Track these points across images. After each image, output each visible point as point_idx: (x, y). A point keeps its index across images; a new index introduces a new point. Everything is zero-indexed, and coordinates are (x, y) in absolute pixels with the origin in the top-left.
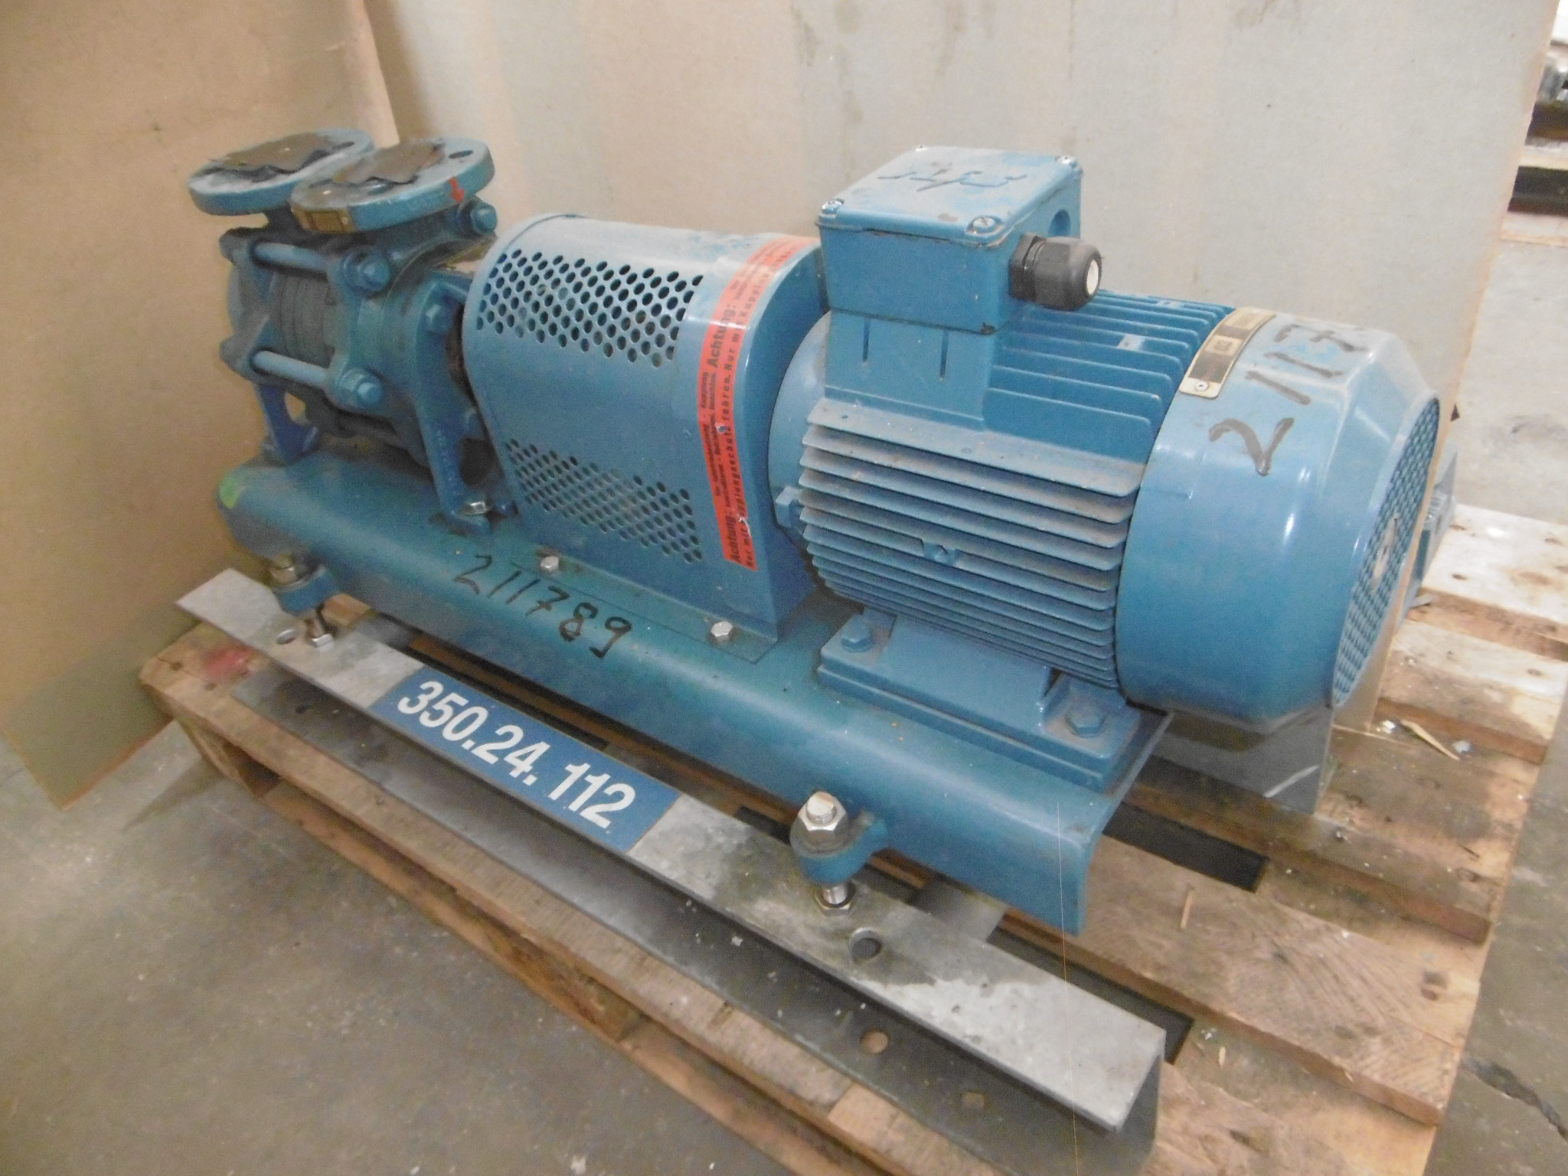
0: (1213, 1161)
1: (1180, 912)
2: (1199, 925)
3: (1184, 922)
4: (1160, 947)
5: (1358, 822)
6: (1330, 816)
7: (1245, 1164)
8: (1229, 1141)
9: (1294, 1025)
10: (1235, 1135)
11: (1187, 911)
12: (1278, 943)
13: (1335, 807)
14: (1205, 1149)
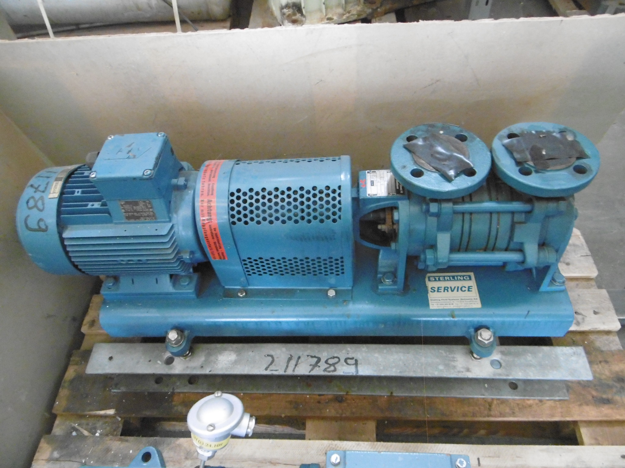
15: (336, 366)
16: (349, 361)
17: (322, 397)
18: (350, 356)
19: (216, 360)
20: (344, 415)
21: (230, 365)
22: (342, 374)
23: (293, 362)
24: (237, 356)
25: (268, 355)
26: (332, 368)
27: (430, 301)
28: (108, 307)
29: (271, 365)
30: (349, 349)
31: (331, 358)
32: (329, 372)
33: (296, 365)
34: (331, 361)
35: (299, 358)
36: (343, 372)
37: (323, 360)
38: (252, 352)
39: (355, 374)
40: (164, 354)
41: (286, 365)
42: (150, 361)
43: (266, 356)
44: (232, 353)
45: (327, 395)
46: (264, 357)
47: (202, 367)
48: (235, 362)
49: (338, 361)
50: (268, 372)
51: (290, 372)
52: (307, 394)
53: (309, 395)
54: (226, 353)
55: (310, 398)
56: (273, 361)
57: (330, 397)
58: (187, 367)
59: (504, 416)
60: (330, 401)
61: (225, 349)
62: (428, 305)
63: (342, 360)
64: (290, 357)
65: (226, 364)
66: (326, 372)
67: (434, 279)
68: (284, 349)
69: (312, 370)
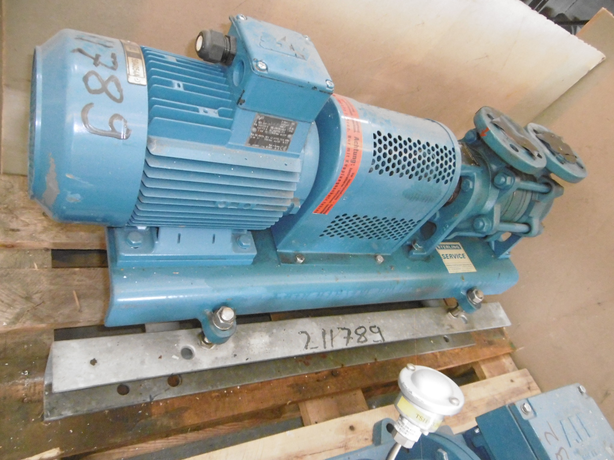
0: (22, 220)
1: (79, 298)
2: (68, 296)
3: (74, 293)
4: (78, 281)
5: (20, 387)
6: (35, 383)
7: (11, 224)
8: (19, 228)
9: (12, 275)
10: (18, 230)
11: (76, 299)
12: (32, 304)
13: (35, 390)
14: (26, 222)
15: (365, 335)
16: (373, 329)
17: (319, 374)
18: (372, 324)
19: (248, 345)
20: (343, 389)
21: (267, 349)
22: (372, 343)
23: (328, 337)
24: (270, 336)
25: (302, 332)
26: (363, 339)
27: (447, 267)
28: (125, 277)
29: (309, 342)
30: (369, 318)
31: (358, 328)
32: (362, 342)
33: (332, 339)
34: (360, 331)
35: (332, 331)
36: (374, 341)
37: (353, 331)
38: (284, 330)
39: (382, 342)
40: (178, 346)
41: (322, 340)
42: (160, 357)
43: (300, 333)
44: (264, 334)
45: (323, 371)
46: (299, 334)
47: (235, 355)
48: (271, 344)
49: (364, 331)
50: (309, 351)
51: (329, 348)
52: (305, 375)
53: (307, 374)
54: (257, 334)
55: (309, 377)
56: (309, 338)
57: (326, 373)
58: (216, 358)
59: (447, 365)
60: (327, 377)
61: (254, 331)
62: (446, 270)
63: (368, 329)
64: (323, 331)
65: (262, 348)
66: (360, 343)
67: (440, 248)
68: (314, 324)
69: (348, 342)
